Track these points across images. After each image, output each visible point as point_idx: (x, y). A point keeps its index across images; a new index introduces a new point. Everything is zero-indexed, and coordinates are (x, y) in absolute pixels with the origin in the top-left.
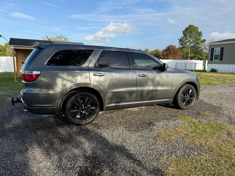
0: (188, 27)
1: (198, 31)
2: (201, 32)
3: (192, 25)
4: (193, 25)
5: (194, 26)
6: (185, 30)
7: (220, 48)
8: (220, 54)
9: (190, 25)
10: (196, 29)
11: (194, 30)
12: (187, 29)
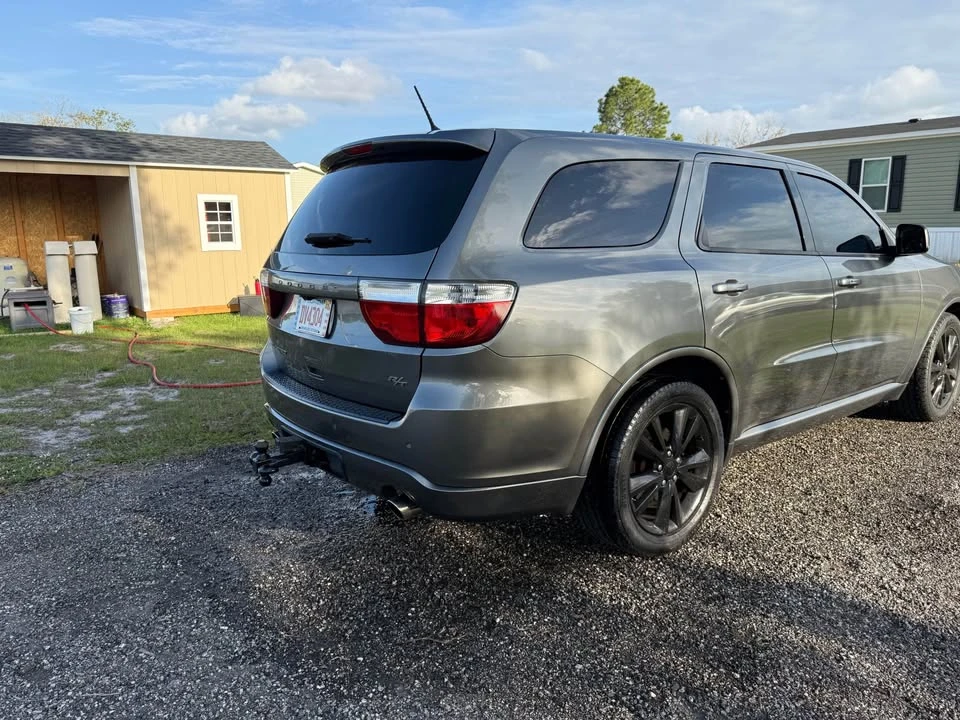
0: (616, 83)
1: (653, 101)
2: (664, 108)
3: (631, 77)
4: (636, 79)
5: (638, 82)
6: (607, 96)
7: (890, 158)
8: (888, 185)
9: (623, 79)
10: (644, 92)
11: (641, 96)
12: (611, 94)
